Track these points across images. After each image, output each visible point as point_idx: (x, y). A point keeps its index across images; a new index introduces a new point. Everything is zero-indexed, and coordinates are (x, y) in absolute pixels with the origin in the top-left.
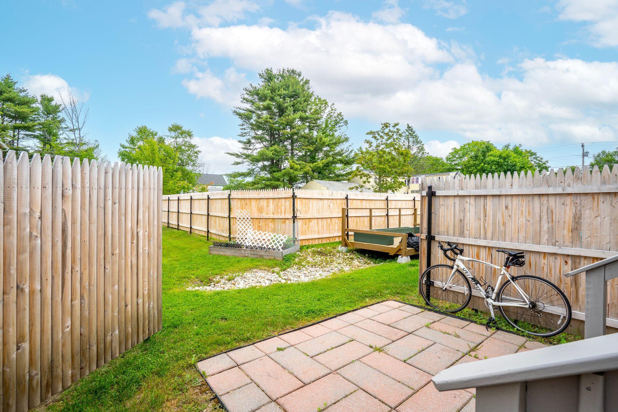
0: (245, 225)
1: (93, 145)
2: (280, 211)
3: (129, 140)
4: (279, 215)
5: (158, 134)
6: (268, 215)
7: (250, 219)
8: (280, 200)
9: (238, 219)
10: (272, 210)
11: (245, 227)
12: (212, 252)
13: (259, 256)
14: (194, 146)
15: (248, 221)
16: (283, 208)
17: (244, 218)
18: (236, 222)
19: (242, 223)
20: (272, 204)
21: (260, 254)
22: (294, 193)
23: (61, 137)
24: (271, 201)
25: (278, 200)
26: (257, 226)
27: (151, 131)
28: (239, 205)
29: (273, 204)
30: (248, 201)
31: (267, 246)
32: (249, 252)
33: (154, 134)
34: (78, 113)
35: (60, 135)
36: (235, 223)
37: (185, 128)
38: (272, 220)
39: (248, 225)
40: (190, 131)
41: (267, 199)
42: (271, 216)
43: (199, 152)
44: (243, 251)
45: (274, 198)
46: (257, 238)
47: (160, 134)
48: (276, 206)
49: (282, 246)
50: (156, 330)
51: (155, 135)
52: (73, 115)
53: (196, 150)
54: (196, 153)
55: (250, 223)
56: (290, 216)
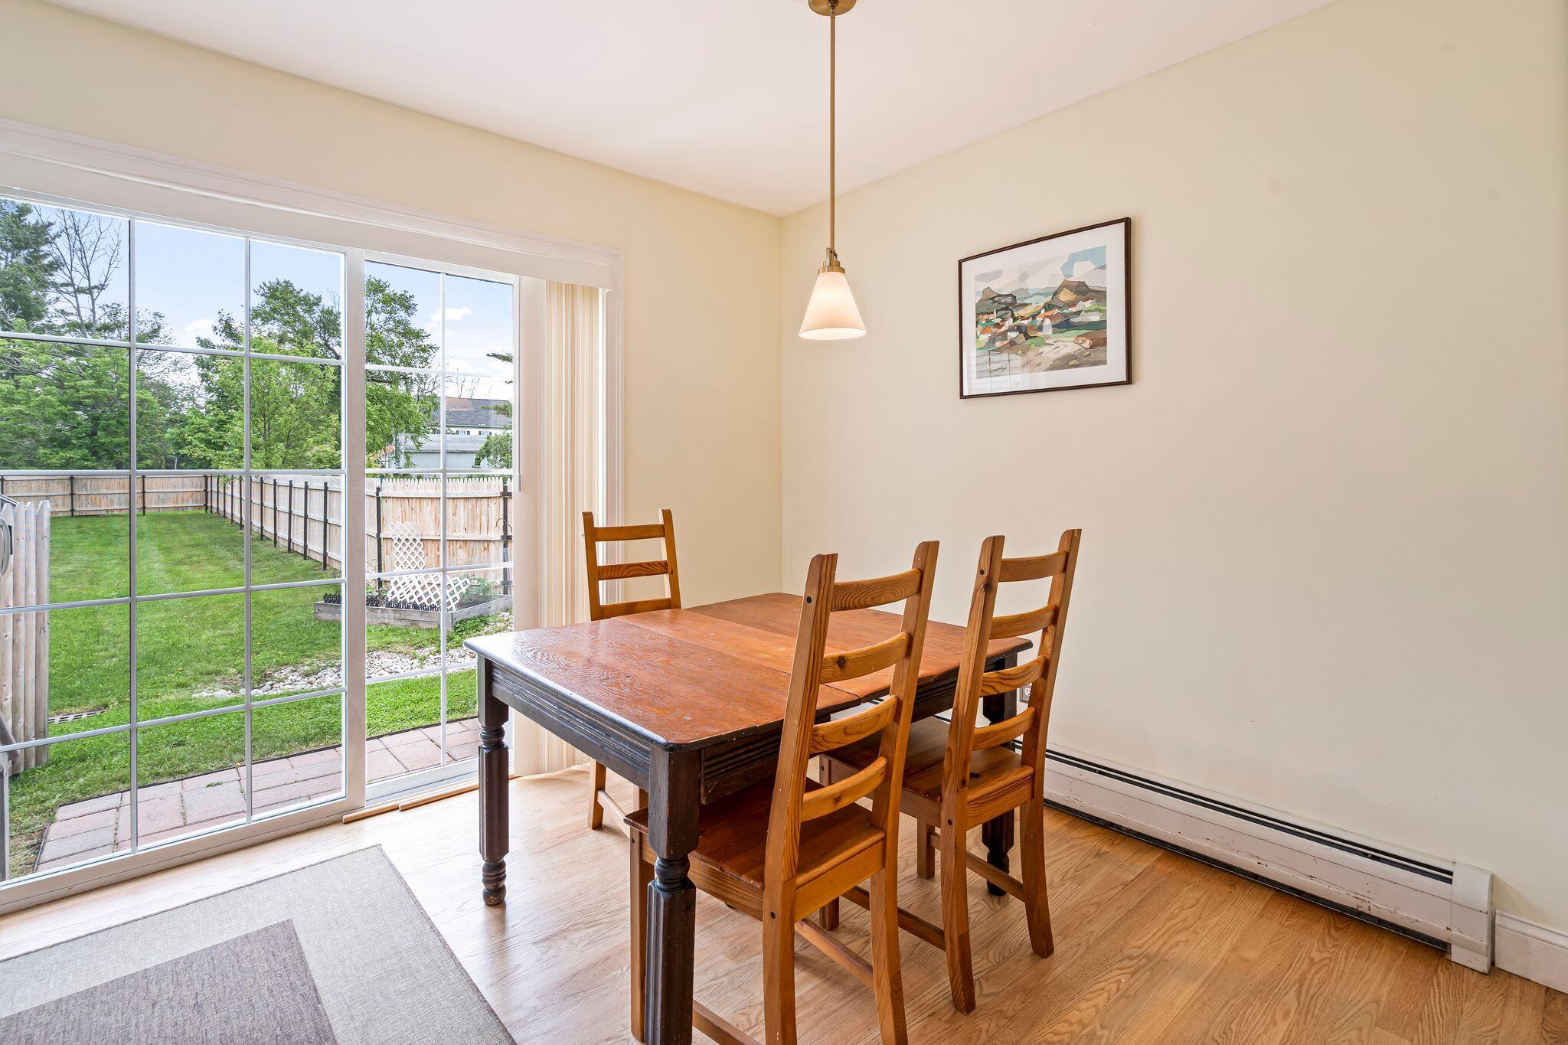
0: (409, 554)
1: (149, 324)
2: (478, 525)
3: (220, 327)
4: (477, 533)
5: (321, 304)
6: (455, 534)
7: (418, 541)
8: (479, 501)
9: (396, 541)
10: (462, 522)
11: (409, 559)
12: (320, 614)
13: (409, 623)
14: (418, 335)
15: (416, 545)
16: (484, 518)
17: (407, 540)
18: (392, 548)
19: (405, 549)
20: (462, 509)
21: (411, 618)
22: (505, 488)
23: (51, 309)
24: (461, 503)
25: (474, 501)
26: (433, 556)
27: (302, 294)
28: (399, 510)
29: (464, 511)
30: (415, 503)
31: (430, 600)
32: (392, 614)
33: (310, 303)
34: (89, 254)
35: (50, 303)
36: (389, 549)
37: (395, 288)
38: (462, 543)
39: (417, 554)
40: (408, 295)
41: (454, 498)
42: (461, 535)
43: (431, 347)
44: (379, 611)
45: (466, 498)
46: (425, 583)
47: (326, 303)
48: (471, 514)
49: (457, 602)
50: (33, 764)
51: (317, 304)
52: (76, 260)
53: (426, 342)
54: (424, 350)
55: (420, 549)
56: (496, 534)
